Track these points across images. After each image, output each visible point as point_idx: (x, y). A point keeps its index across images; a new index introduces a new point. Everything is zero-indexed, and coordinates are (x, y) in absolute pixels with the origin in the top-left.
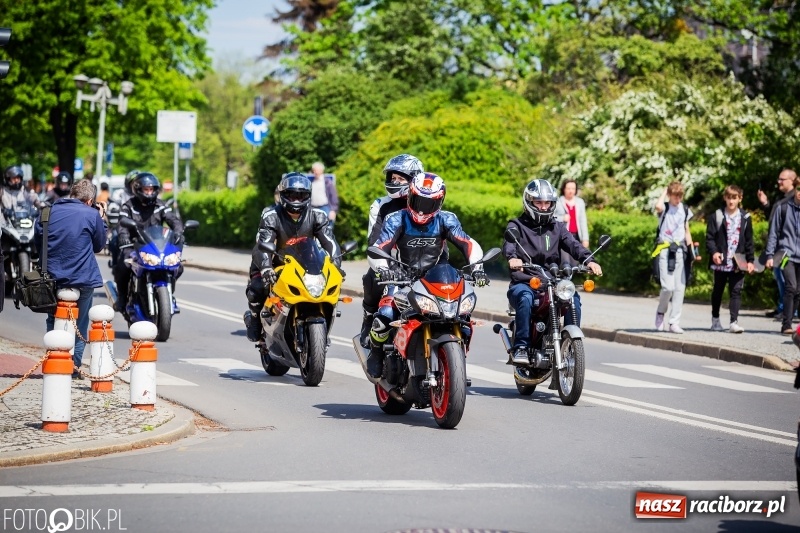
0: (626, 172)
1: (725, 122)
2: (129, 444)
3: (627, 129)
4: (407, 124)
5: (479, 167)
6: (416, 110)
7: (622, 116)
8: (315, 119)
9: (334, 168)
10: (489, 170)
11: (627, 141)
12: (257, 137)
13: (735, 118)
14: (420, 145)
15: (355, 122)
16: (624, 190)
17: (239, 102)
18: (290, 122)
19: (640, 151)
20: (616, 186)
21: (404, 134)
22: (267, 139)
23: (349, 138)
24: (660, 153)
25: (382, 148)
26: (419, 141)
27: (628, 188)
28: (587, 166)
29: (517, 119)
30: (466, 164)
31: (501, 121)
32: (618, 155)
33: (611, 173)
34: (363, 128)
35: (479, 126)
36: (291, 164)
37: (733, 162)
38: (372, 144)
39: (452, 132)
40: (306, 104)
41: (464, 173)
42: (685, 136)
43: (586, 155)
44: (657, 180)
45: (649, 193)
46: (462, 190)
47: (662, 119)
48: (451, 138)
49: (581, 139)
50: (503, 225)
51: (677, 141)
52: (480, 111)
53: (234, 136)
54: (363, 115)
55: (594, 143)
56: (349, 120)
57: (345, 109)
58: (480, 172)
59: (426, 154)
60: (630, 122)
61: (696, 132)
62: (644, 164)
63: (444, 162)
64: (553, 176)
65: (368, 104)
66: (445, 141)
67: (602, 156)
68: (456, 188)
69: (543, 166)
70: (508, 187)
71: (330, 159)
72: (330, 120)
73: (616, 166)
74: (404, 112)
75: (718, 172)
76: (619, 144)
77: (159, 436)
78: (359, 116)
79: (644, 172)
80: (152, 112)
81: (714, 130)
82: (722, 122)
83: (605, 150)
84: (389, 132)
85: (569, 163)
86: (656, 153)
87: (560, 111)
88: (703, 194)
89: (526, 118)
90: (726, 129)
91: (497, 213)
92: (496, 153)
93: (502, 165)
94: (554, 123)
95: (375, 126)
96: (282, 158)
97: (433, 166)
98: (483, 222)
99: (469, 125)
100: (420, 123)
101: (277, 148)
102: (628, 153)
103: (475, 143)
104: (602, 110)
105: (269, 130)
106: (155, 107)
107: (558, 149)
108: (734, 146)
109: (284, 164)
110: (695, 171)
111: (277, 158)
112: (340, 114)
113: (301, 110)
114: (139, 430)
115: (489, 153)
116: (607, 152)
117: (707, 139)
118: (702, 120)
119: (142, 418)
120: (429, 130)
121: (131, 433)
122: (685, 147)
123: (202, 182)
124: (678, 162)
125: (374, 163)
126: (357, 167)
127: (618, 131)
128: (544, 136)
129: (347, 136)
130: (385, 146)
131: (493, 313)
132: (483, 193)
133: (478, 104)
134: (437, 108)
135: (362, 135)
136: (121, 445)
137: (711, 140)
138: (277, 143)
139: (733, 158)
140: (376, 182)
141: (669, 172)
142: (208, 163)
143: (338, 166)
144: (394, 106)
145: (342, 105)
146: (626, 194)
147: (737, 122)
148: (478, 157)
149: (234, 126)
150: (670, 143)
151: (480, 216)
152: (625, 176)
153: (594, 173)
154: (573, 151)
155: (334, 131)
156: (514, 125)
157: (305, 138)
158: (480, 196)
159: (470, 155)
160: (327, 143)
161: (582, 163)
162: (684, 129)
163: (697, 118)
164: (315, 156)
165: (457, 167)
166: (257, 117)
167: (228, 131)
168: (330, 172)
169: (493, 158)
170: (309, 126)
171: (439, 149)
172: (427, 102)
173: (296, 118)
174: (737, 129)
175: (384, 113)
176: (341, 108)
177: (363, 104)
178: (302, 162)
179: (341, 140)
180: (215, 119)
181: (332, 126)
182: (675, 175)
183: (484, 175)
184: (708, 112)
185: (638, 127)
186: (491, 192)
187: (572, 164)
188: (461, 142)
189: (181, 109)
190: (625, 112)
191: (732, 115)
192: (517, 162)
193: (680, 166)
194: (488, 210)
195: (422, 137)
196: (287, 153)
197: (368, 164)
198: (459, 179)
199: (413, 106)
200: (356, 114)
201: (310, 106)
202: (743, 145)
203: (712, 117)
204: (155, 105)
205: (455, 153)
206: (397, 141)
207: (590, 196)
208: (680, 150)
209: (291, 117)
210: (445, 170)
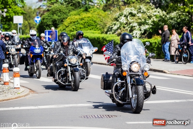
0: (128, 27)
1: (151, 14)
2: (15, 97)
3: (127, 17)
4: (74, 17)
5: (92, 27)
6: (76, 14)
7: (126, 14)
8: (52, 17)
9: (57, 28)
10: (94, 28)
11: (128, 20)
12: (38, 22)
13: (153, 13)
14: (78, 22)
15: (62, 17)
16: (127, 31)
17: (32, 13)
18: (46, 18)
19: (131, 22)
20: (126, 31)
21: (74, 19)
22: (40, 22)
23: (61, 21)
24: (136, 22)
25: (68, 23)
26: (77, 21)
27: (128, 31)
28: (118, 26)
29: (101, 15)
30: (89, 26)
31: (97, 16)
32: (126, 23)
33: (124, 27)
34: (64, 19)
35: (92, 17)
36: (47, 28)
37: (153, 24)
38: (66, 22)
39: (85, 19)
40: (50, 13)
41: (89, 29)
42: (142, 18)
43: (118, 23)
44: (135, 29)
45: (134, 32)
46: (89, 33)
47: (136, 14)
48: (85, 20)
49: (116, 19)
50: (99, 41)
51: (140, 19)
52: (92, 13)
53: (31, 21)
54: (64, 15)
55: (120, 21)
56: (60, 16)
57: (59, 14)
58: (93, 28)
59: (80, 24)
60: (128, 15)
61: (144, 17)
62: (132, 25)
63: (84, 26)
64: (110, 29)
65: (65, 12)
66: (84, 21)
67: (122, 24)
68: (87, 32)
69: (108, 26)
70: (100, 32)
71: (56, 26)
72: (56, 17)
73: (125, 26)
74: (74, 14)
75: (150, 26)
76: (126, 20)
77: (21, 95)
78: (63, 16)
79: (132, 27)
80: (12, 16)
81: (148, 17)
82: (150, 14)
83: (122, 22)
84: (70, 19)
85: (114, 25)
86: (135, 23)
87: (111, 13)
88: (146, 32)
89: (103, 15)
90: (151, 16)
91: (97, 38)
92: (96, 24)
93: (98, 26)
94: (110, 16)
95: (67, 18)
96: (44, 26)
97: (81, 27)
98: (94, 40)
99: (89, 17)
100: (77, 17)
101: (43, 24)
102: (128, 23)
103: (91, 21)
104: (121, 13)
105: (41, 20)
106: (13, 15)
107: (111, 22)
108: (153, 20)
109: (45, 28)
110: (144, 26)
111: (43, 26)
112: (58, 15)
113: (48, 15)
114: (16, 94)
115: (94, 24)
116: (123, 23)
117: (147, 19)
118: (145, 14)
119: (17, 91)
120: (80, 18)
121: (15, 95)
122: (142, 20)
123: (24, 33)
124: (140, 24)
125: (67, 27)
126: (63, 28)
127: (125, 17)
128: (108, 19)
129: (60, 20)
130: (69, 23)
131: (98, 62)
132: (94, 33)
133: (91, 12)
134: (81, 13)
135: (64, 20)
136: (13, 98)
137: (148, 19)
138: (43, 23)
139: (153, 23)
140: (68, 31)
141: (138, 27)
142: (25, 28)
143: (58, 28)
144: (71, 13)
145: (59, 13)
146: (128, 32)
147: (153, 14)
148: (92, 24)
149: (31, 19)
150: (138, 20)
151: (93, 39)
152: (128, 28)
153: (120, 28)
154: (115, 22)
155: (57, 20)
156: (100, 17)
157: (50, 21)
158: (93, 34)
159: (90, 24)
160: (55, 22)
161: (117, 25)
162: (141, 16)
163: (144, 14)
164: (52, 26)
165: (87, 27)
166: (38, 17)
167: (30, 20)
168: (56, 29)
169: (95, 25)
170: (51, 18)
171: (82, 23)
172: (79, 12)
173: (47, 17)
174: (154, 16)
175: (69, 15)
176: (58, 14)
177: (63, 13)
178: (49, 27)
179: (59, 22)
180: (26, 17)
181: (56, 18)
182: (139, 27)
183: (94, 29)
184: (146, 12)
185: (130, 16)
186: (96, 33)
187: (115, 26)
188: (87, 21)
189: (19, 15)
190: (127, 13)
191: (152, 12)
192: (101, 25)
193: (141, 25)
194: (95, 37)
195: (78, 20)
196: (46, 25)
197: (65, 27)
198: (87, 30)
199: (76, 13)
200: (62, 15)
201: (51, 14)
202: (155, 20)
203: (148, 13)
204: (12, 14)
205: (86, 24)
206: (72, 21)
207: (119, 33)
208: (140, 22)
209: (46, 17)
210: (84, 28)
